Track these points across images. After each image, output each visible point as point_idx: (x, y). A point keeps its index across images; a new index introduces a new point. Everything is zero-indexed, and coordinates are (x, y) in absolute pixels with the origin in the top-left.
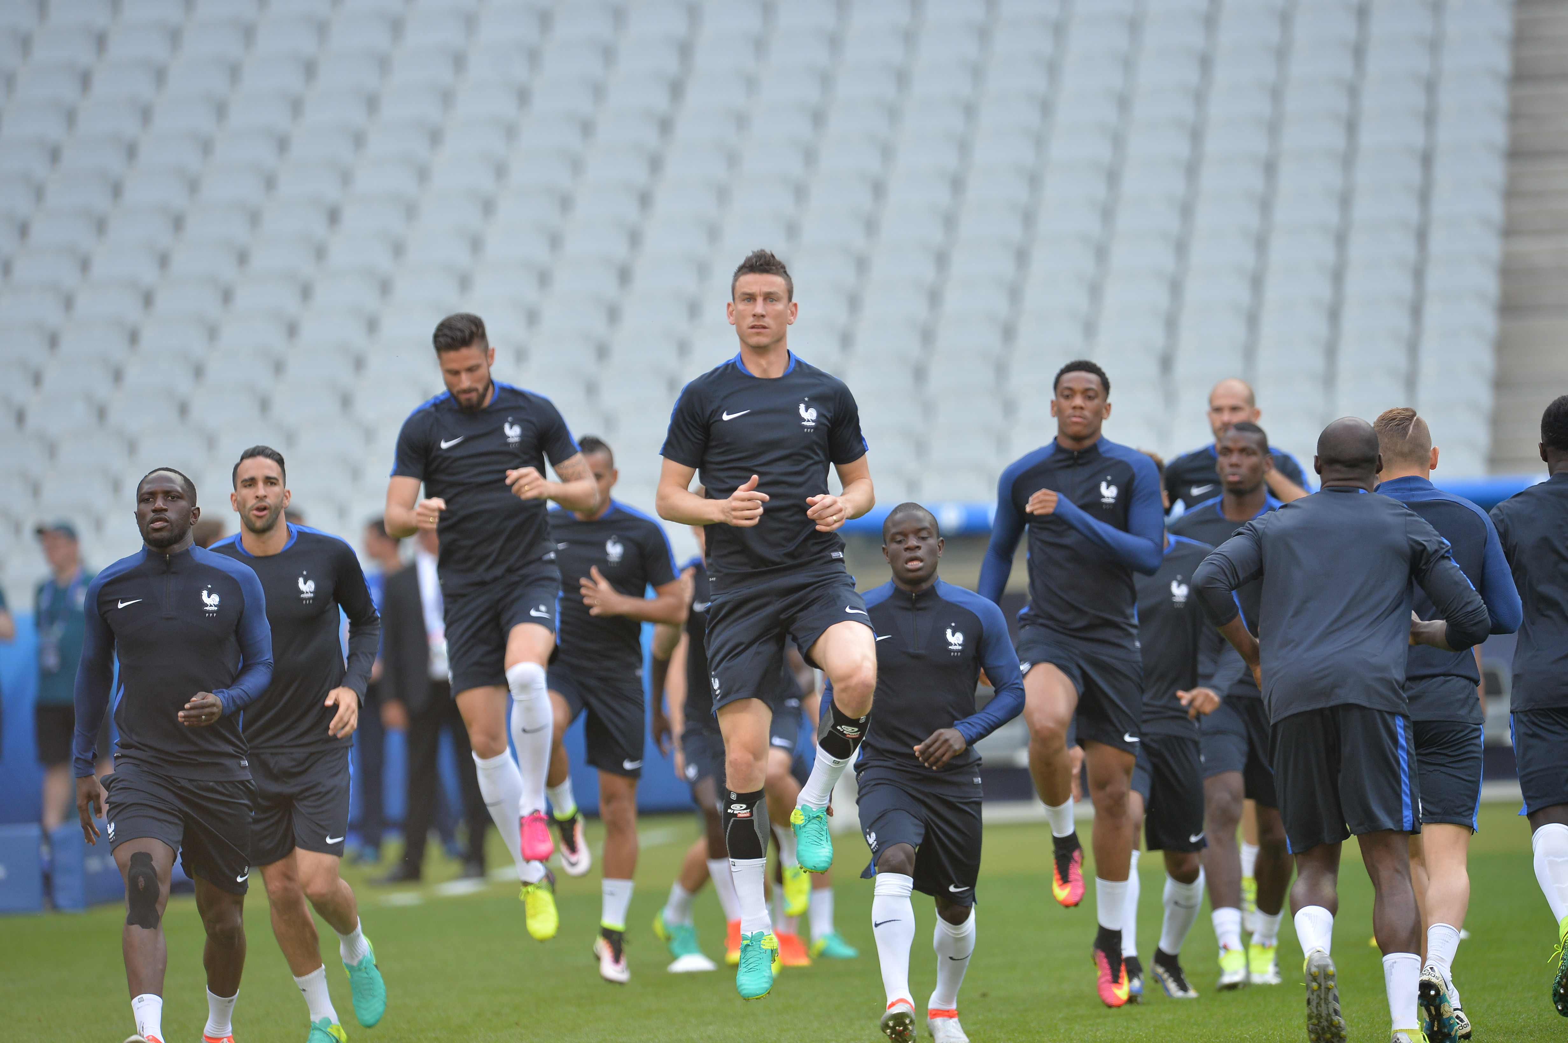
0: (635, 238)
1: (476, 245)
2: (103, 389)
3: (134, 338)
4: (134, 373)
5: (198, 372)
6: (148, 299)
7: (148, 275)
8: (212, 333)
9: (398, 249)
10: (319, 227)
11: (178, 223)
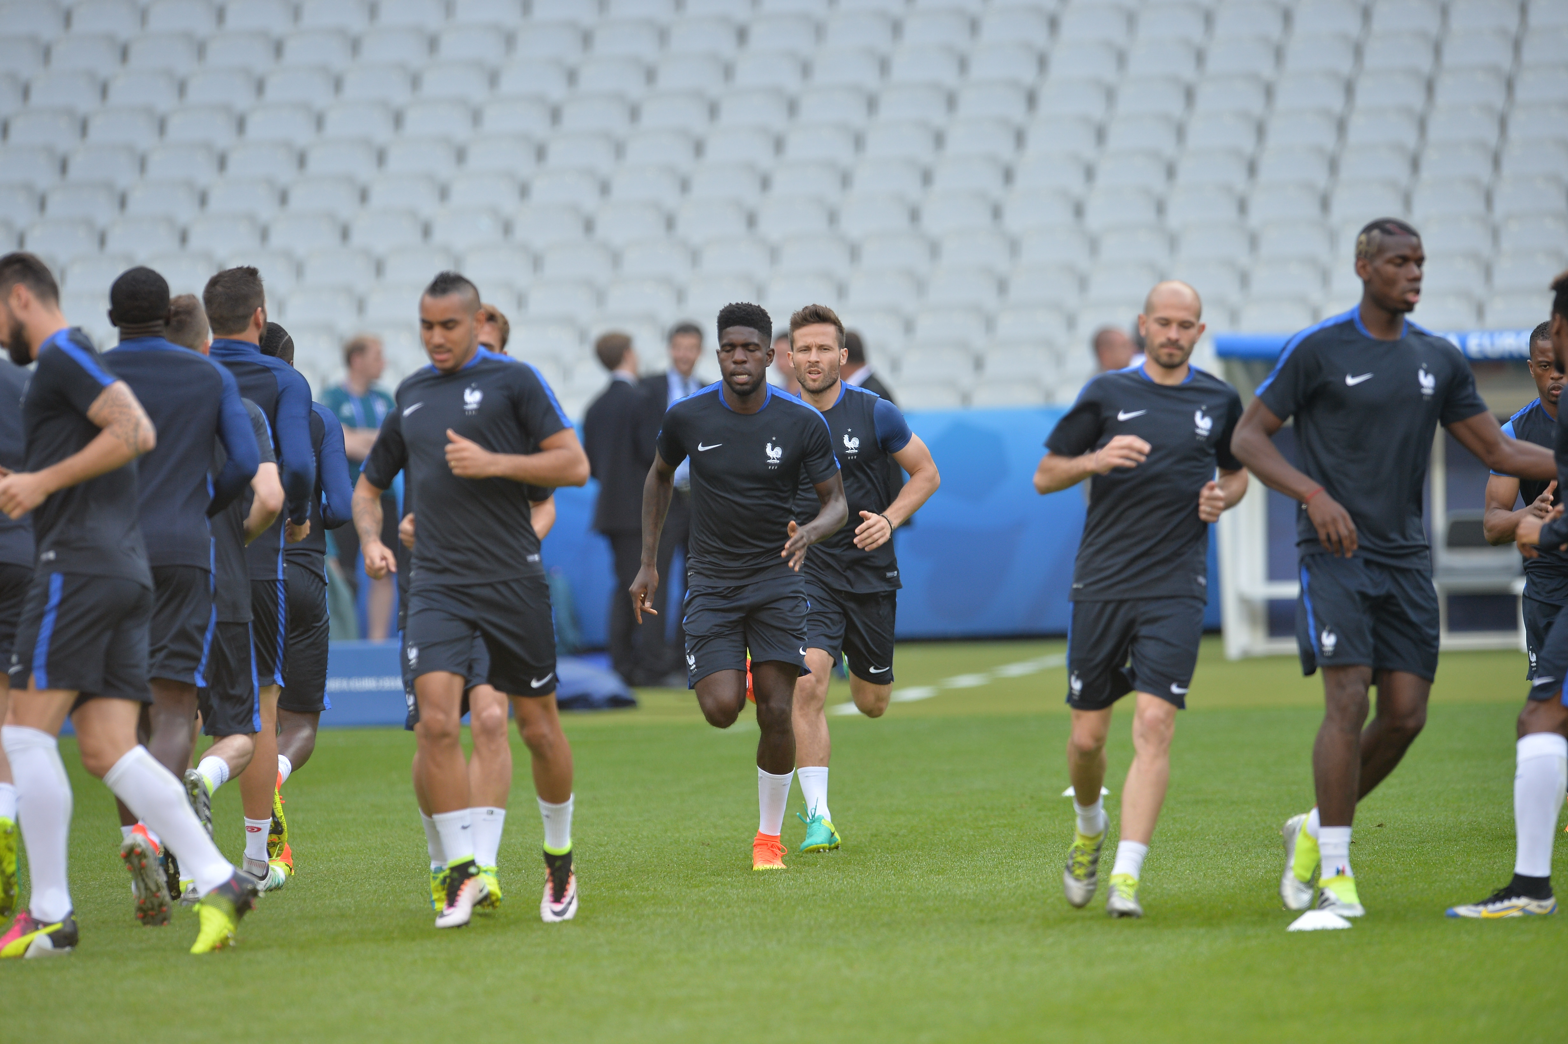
0: (1042, 62)
1: (884, 66)
2: (509, 205)
3: (541, 153)
4: (541, 188)
5: (605, 189)
6: (555, 115)
7: (557, 91)
8: (619, 150)
9: (806, 70)
10: (727, 47)
11: (587, 39)
